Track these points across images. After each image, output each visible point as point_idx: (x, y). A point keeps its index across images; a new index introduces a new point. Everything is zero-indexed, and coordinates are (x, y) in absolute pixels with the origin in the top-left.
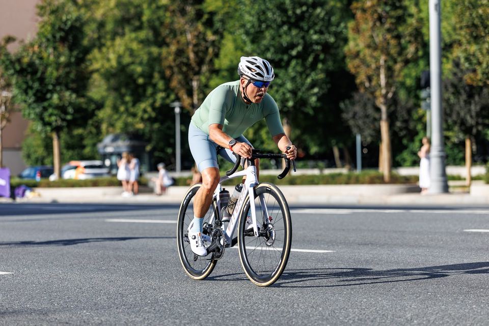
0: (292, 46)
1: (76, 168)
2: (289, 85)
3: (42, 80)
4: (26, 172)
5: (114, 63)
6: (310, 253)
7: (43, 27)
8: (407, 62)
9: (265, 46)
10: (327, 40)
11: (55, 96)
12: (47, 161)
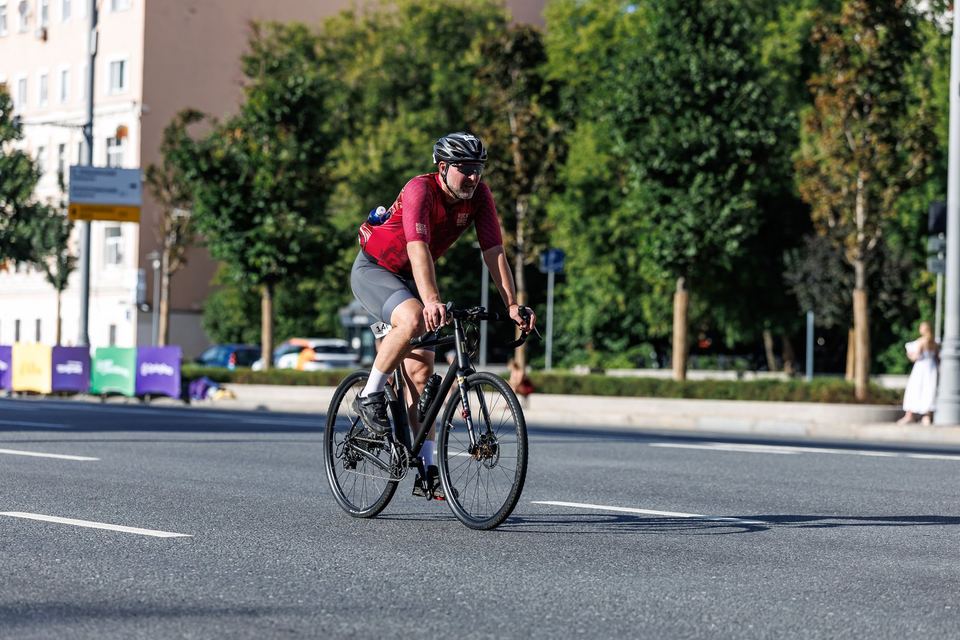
0: (699, 148)
1: (300, 350)
2: (690, 219)
3: (246, 191)
4: (210, 355)
5: (376, 166)
7: (253, 95)
8: (904, 186)
9: (649, 145)
10: (763, 140)
11: (269, 220)
12: (248, 335)
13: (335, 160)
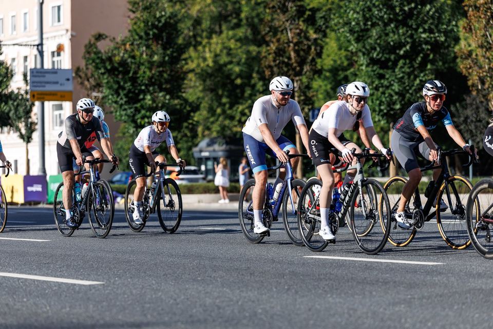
0: (400, 45)
1: (170, 173)
3: (134, 80)
4: (117, 178)
5: (210, 62)
6: (418, 265)
7: (135, 23)
9: (371, 44)
10: (438, 39)
11: (149, 97)
13: (185, 60)
